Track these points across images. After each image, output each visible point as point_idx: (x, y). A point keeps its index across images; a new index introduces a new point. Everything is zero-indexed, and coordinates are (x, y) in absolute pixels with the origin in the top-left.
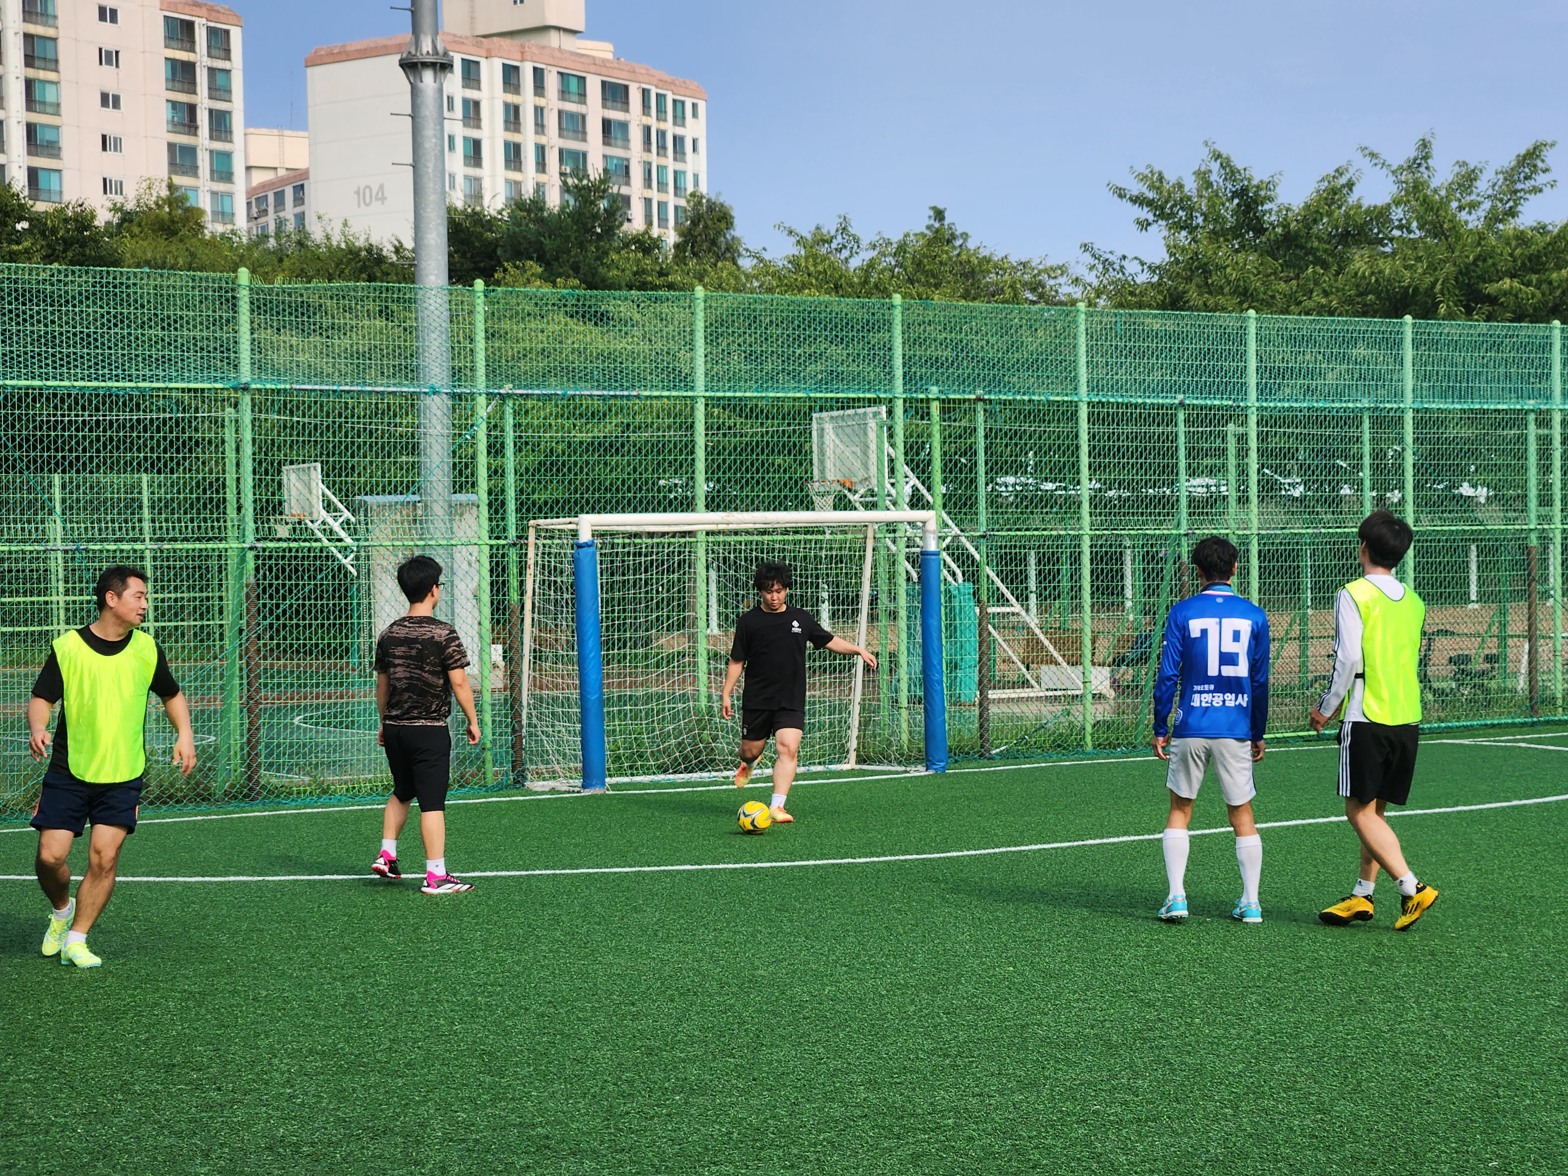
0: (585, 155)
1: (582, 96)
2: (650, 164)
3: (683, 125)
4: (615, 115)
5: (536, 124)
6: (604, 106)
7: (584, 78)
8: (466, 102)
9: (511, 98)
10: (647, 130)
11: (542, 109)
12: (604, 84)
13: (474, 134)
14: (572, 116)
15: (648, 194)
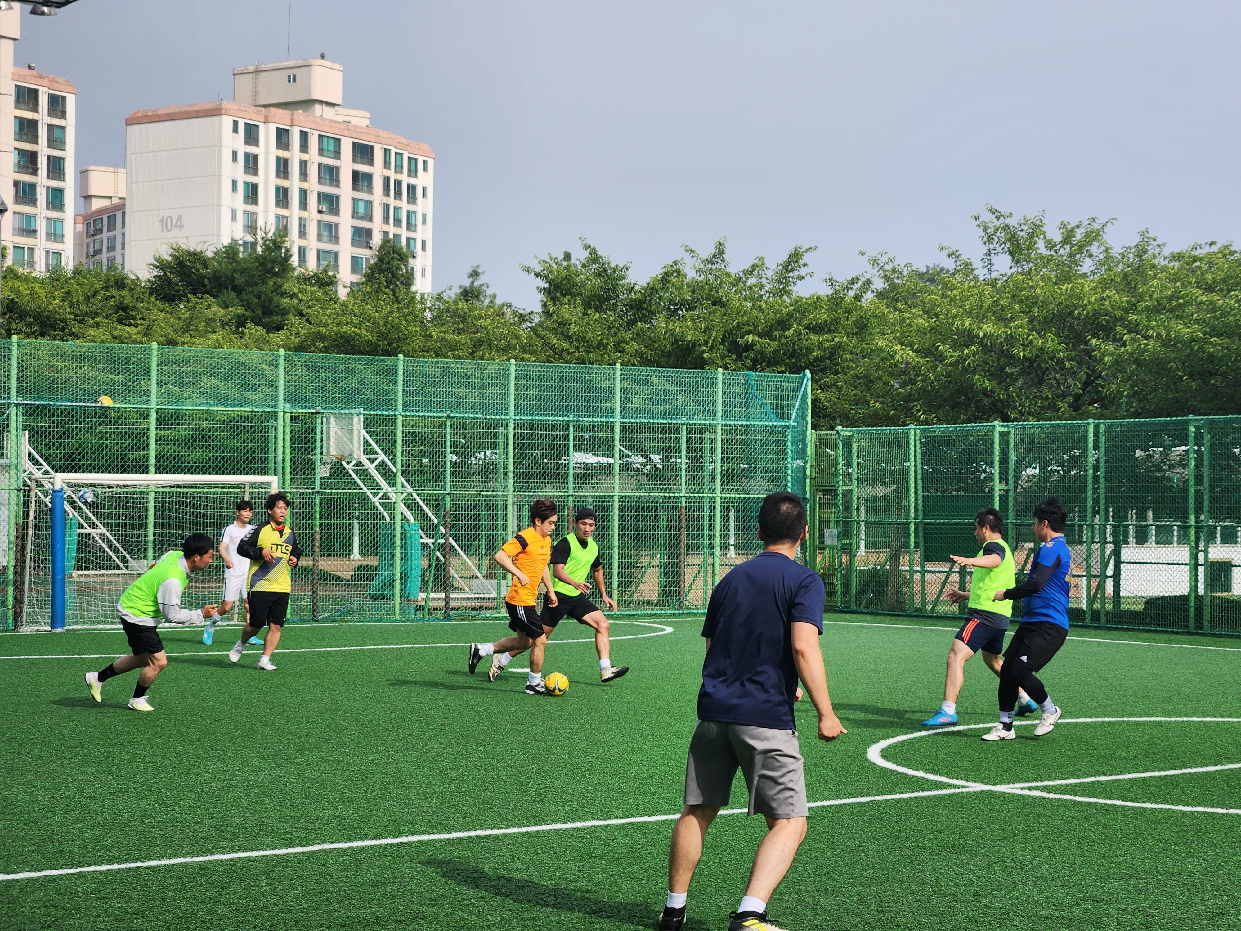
0: (338, 197)
1: (337, 154)
2: (388, 205)
3: (416, 176)
4: (363, 168)
5: (301, 174)
6: (354, 161)
7: (339, 140)
8: (247, 155)
9: (282, 154)
10: (387, 180)
11: (306, 162)
12: (354, 143)
13: (252, 179)
14: (329, 168)
15: (386, 228)
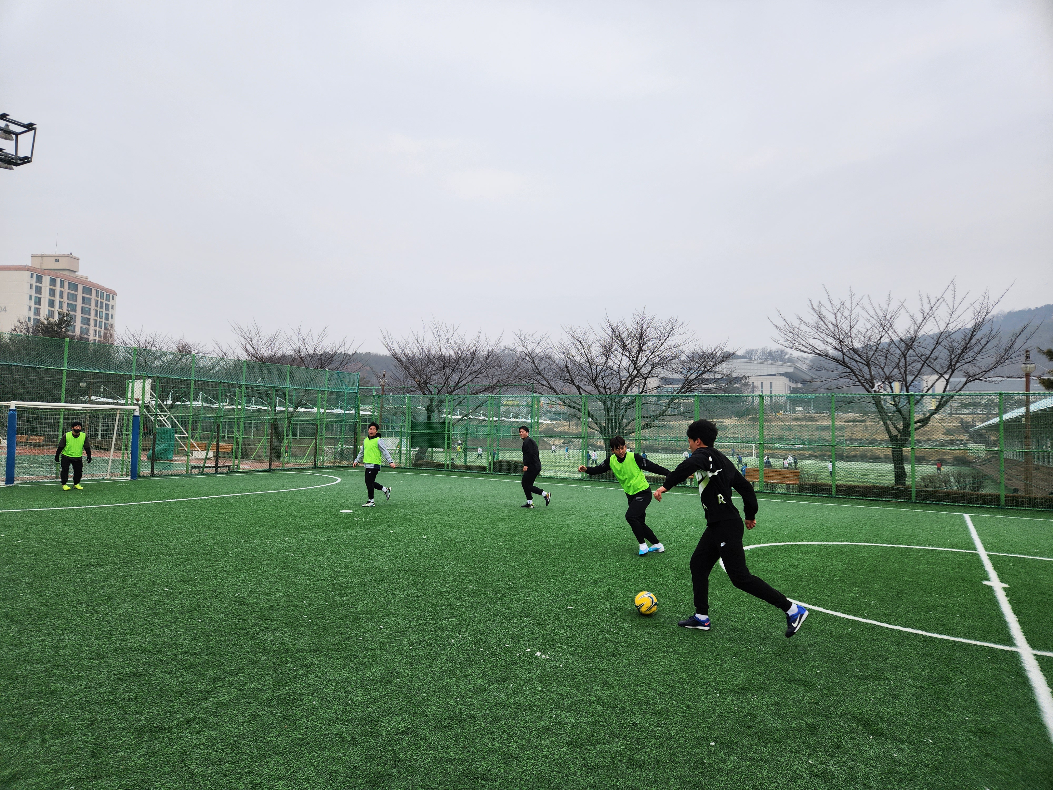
0: (76, 305)
1: (76, 290)
2: (97, 311)
3: (109, 301)
4: (86, 296)
5: (60, 295)
6: (83, 293)
7: (77, 285)
8: (36, 286)
9: (52, 287)
11: (62, 292)
12: (83, 287)
13: (39, 296)
14: (73, 294)
15: (96, 318)
